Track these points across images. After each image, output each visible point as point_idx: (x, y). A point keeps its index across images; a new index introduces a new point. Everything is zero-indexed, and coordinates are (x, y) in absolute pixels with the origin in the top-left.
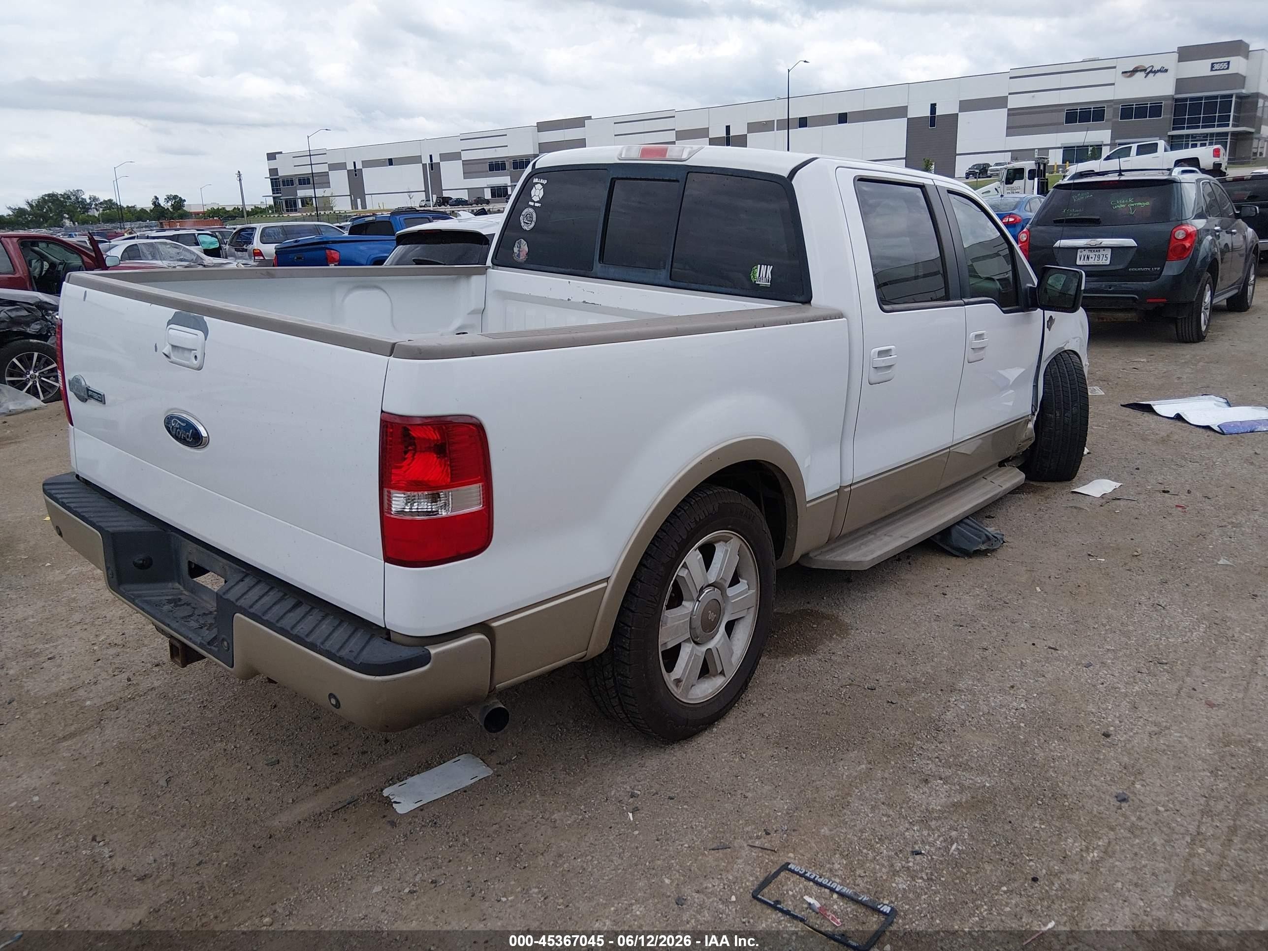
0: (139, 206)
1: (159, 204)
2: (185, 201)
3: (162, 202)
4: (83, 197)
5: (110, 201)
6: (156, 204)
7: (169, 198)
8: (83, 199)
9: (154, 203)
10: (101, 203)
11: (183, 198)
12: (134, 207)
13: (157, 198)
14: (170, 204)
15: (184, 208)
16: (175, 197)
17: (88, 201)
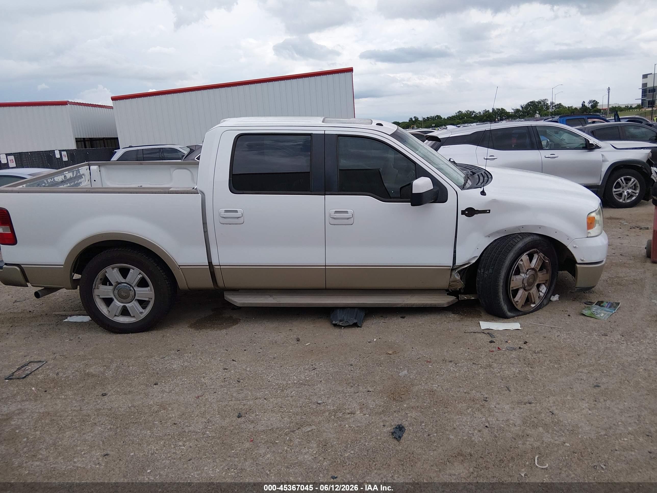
0: (574, 106)
1: (585, 105)
2: (598, 103)
3: (586, 104)
4: (547, 102)
5: (560, 104)
6: (583, 105)
7: (590, 102)
8: (547, 103)
9: (582, 105)
10: (555, 105)
11: (598, 102)
12: (572, 107)
13: (584, 102)
14: (590, 105)
15: (597, 107)
16: (594, 101)
17: (549, 104)
